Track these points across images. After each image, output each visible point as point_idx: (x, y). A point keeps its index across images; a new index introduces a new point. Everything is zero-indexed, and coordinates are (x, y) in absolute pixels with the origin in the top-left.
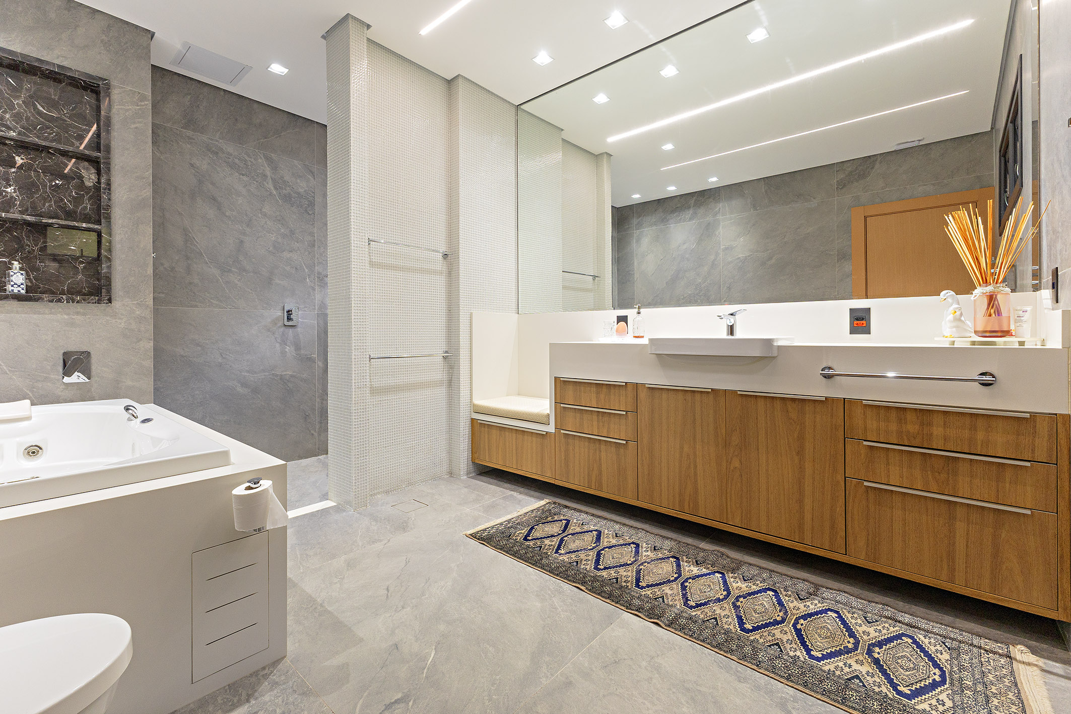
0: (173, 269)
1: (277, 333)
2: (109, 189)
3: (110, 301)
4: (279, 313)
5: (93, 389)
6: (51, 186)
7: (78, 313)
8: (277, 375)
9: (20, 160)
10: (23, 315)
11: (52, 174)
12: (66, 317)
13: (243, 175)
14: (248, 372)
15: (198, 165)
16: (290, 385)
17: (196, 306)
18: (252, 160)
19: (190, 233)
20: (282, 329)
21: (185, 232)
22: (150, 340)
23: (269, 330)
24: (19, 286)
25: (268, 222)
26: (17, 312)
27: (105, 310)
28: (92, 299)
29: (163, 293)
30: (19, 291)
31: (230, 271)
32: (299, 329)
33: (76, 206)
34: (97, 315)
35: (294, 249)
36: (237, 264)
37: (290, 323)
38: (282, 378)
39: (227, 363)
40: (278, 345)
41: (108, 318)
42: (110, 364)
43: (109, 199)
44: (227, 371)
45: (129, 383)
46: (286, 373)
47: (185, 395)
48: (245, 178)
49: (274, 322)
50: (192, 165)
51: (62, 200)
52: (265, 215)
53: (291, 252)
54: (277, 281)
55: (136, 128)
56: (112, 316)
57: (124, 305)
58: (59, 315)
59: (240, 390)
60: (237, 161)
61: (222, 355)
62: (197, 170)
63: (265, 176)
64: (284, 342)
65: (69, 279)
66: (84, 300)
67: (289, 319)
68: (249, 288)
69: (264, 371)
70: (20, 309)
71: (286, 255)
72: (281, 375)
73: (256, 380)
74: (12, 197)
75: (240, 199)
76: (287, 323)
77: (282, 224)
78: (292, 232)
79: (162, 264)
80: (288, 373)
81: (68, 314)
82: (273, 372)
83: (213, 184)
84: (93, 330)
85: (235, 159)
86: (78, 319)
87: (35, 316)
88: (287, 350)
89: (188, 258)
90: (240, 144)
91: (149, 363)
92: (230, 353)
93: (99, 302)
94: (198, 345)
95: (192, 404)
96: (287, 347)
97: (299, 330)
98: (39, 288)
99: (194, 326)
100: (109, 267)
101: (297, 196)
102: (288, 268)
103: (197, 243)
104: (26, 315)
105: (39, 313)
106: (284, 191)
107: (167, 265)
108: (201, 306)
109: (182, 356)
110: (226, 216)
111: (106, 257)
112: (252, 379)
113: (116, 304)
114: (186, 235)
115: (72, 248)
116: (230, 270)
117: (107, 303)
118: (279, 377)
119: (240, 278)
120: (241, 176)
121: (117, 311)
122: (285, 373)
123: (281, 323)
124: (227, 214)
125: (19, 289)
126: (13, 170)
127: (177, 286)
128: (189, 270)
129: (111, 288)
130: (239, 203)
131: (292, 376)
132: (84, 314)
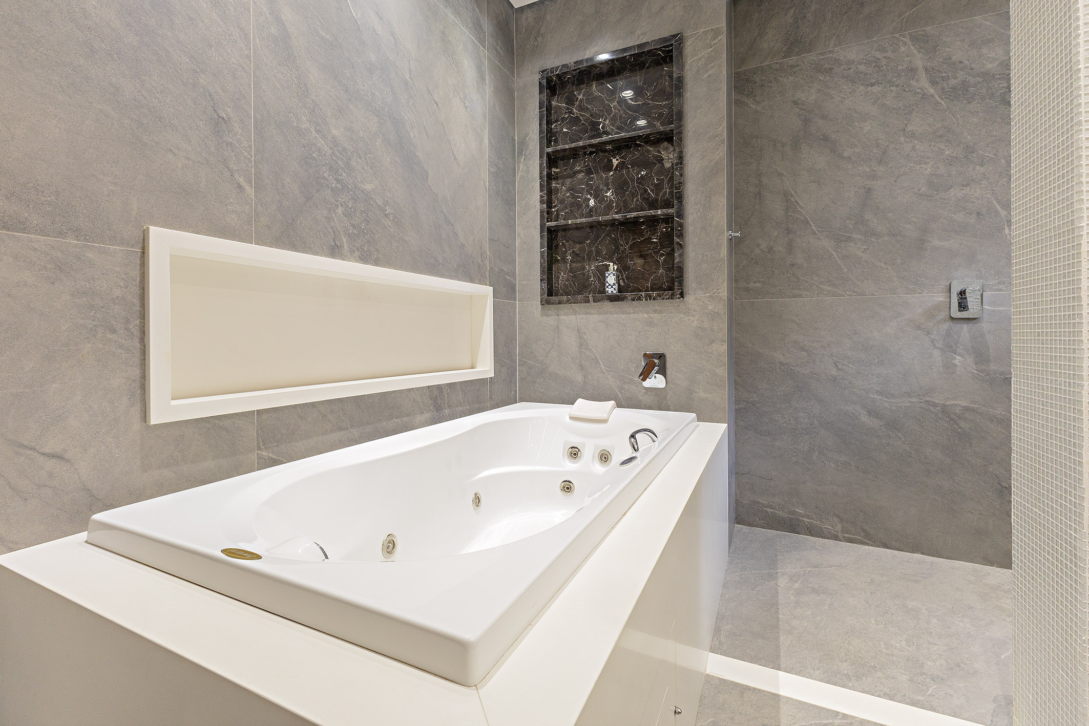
0: (770, 249)
1: (935, 332)
2: (681, 163)
3: (682, 295)
4: (941, 298)
5: (668, 397)
6: (638, 179)
7: (655, 311)
8: (935, 405)
9: (615, 161)
10: (615, 316)
11: (638, 167)
12: (646, 315)
13: (872, 85)
14: (880, 393)
15: (804, 99)
16: (962, 424)
17: (800, 296)
18: (890, 54)
19: (792, 195)
20: (948, 325)
21: (787, 196)
22: (723, 341)
23: (918, 327)
24: (612, 287)
25: (917, 147)
26: (611, 313)
27: (678, 306)
28: (666, 295)
29: (759, 282)
30: (612, 292)
31: (849, 239)
32: (983, 325)
33: (657, 195)
34: (672, 313)
35: (973, 180)
36: (861, 226)
37: (964, 315)
38: (945, 409)
39: (845, 377)
40: (936, 353)
41: (681, 315)
42: (684, 369)
43: (681, 175)
44: (845, 388)
45: (702, 394)
46: (955, 402)
47: (786, 416)
48: (876, 89)
49: (930, 314)
50: (795, 103)
51: (646, 191)
52: (913, 135)
53: (967, 185)
54: (936, 243)
55: (709, 76)
56: (685, 313)
57: (696, 299)
58: (640, 314)
59: (865, 419)
60: (862, 68)
61: (837, 364)
62: (803, 107)
63: (912, 70)
64: (950, 348)
65: (652, 275)
66: (659, 296)
67: (963, 306)
68: (881, 262)
69: (909, 395)
70: (613, 309)
71: (955, 193)
72: (944, 405)
73: (894, 408)
74: (611, 200)
75: (866, 124)
76: (955, 313)
77: (947, 141)
78: (969, 150)
79: (758, 245)
80: (959, 402)
81: (647, 313)
82: (928, 399)
83: (823, 117)
84: (668, 330)
85: (859, 66)
86: (656, 317)
87: (623, 316)
88: (956, 362)
89: (789, 231)
90: (868, 38)
91: (722, 372)
92: (849, 363)
93: (672, 297)
94: (802, 349)
95: (795, 430)
96: (957, 357)
97: (985, 326)
98: (630, 287)
99: (797, 323)
100: (681, 255)
101: (980, 80)
102: (959, 217)
103: (802, 208)
104: (617, 316)
105: (626, 313)
106: (953, 82)
107: (764, 245)
108: (806, 295)
109: (782, 364)
110: (844, 158)
111: (678, 243)
112: (886, 405)
113: (689, 298)
114: (787, 201)
115: (654, 240)
116: (849, 237)
117: (679, 298)
118: (939, 408)
119: (865, 247)
120: (869, 88)
121: (690, 306)
122: (952, 402)
123: (943, 315)
124: (846, 154)
125: (612, 289)
126: (611, 173)
127: (776, 271)
128: (790, 248)
129: (683, 280)
130: (865, 132)
131: (967, 409)
132: (661, 312)
